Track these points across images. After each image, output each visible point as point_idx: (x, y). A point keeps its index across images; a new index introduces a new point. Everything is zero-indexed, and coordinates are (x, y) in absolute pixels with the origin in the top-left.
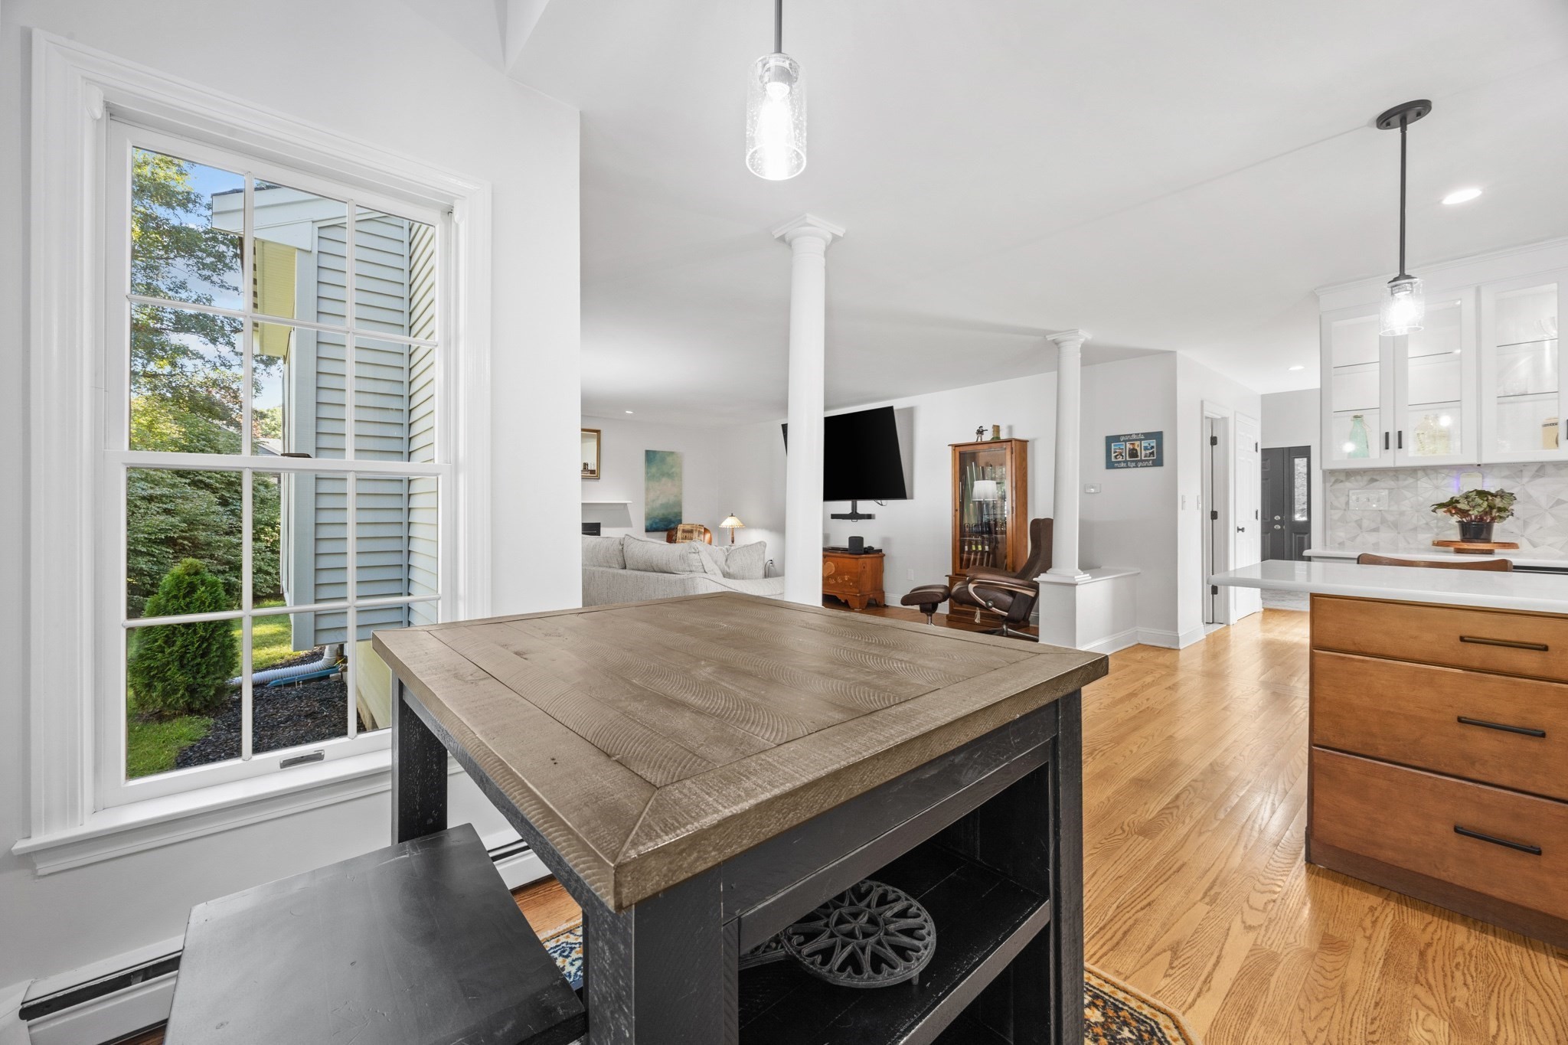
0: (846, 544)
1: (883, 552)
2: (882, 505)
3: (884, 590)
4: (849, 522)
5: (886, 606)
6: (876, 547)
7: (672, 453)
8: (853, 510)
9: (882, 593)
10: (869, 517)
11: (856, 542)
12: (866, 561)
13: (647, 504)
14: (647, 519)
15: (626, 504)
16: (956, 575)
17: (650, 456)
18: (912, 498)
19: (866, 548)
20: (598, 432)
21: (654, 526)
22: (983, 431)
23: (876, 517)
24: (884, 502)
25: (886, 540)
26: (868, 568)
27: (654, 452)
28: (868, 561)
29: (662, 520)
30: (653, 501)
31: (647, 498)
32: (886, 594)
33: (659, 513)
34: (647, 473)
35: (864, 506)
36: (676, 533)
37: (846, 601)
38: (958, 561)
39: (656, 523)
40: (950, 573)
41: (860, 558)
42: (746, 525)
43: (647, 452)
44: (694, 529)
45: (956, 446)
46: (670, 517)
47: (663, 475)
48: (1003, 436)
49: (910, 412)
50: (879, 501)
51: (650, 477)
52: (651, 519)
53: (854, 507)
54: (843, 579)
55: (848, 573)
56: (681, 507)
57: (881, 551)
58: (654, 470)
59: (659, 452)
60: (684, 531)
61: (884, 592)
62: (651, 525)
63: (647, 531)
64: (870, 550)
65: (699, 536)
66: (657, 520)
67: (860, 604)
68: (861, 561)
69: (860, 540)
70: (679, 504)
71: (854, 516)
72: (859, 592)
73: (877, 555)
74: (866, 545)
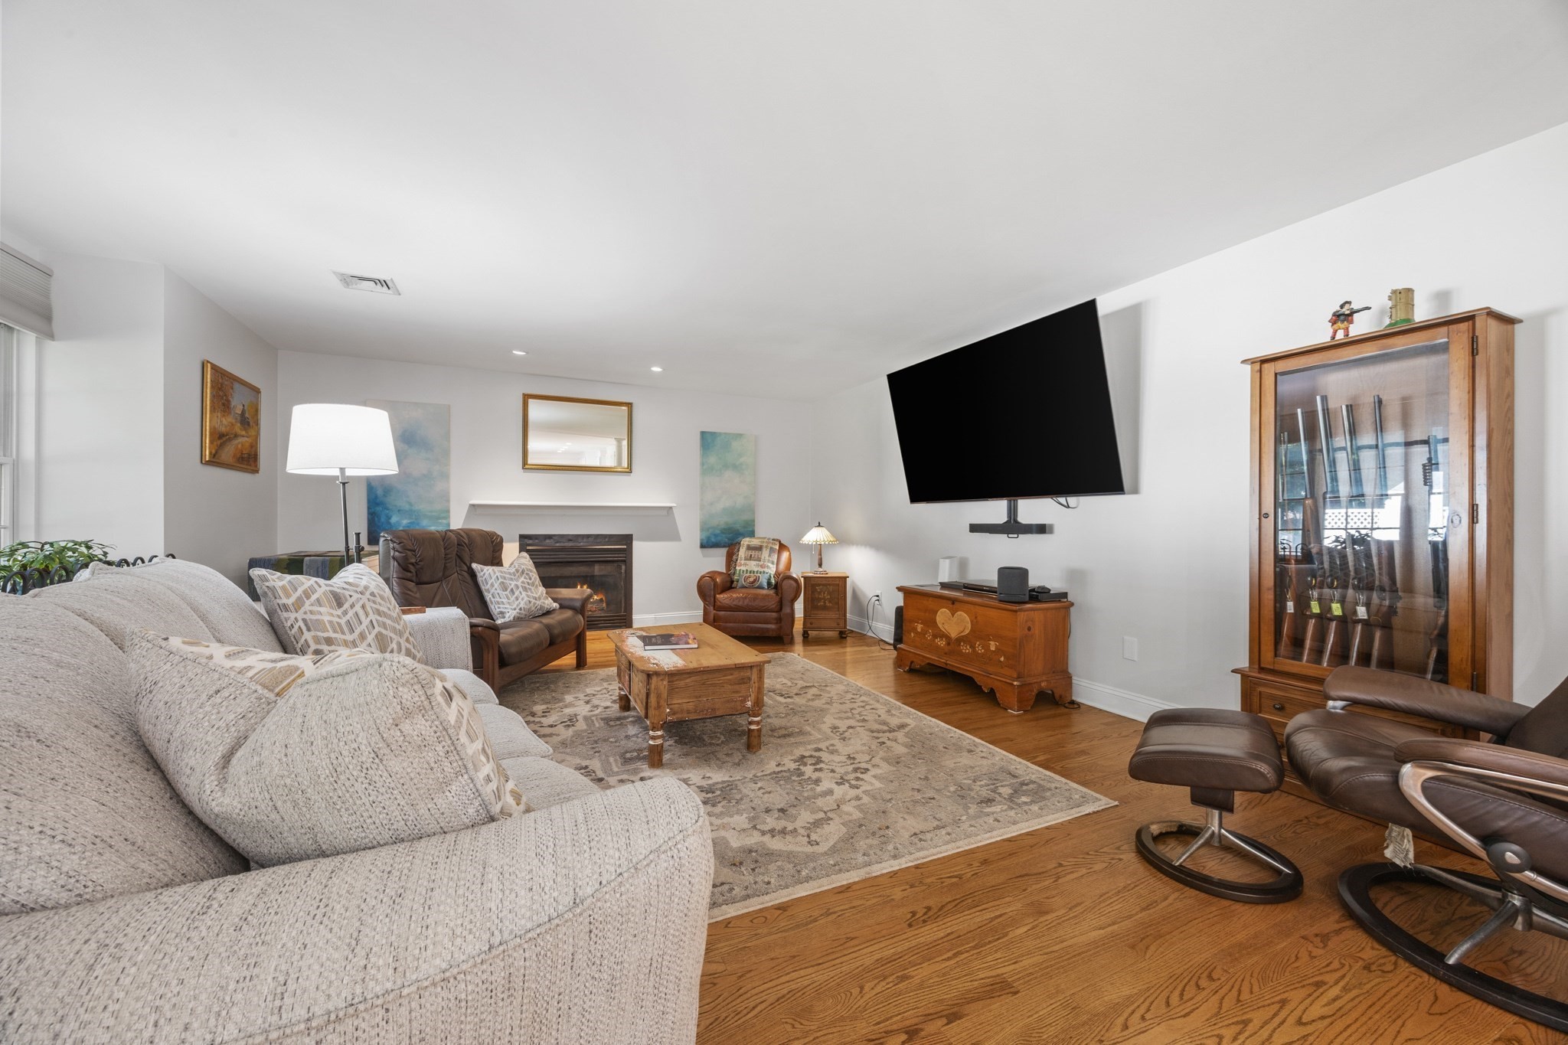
0: (991, 579)
1: (1070, 598)
2: (1068, 507)
3: (1071, 670)
4: (1002, 538)
5: (1074, 705)
6: (1055, 585)
7: (740, 435)
8: (1009, 516)
9: (1068, 678)
10: (1042, 529)
11: (1013, 576)
12: (1034, 614)
13: (702, 507)
14: (702, 530)
15: (671, 508)
16: (1262, 669)
17: (707, 440)
18: (1135, 491)
19: (1033, 590)
20: (629, 405)
21: (713, 540)
22: (1353, 312)
23: (1056, 529)
24: (1072, 500)
25: (1076, 575)
26: (1037, 631)
27: (713, 434)
28: (1038, 617)
29: (724, 531)
30: (711, 504)
31: (702, 500)
32: (1075, 680)
33: (721, 521)
34: (703, 464)
35: (1031, 509)
36: (738, 551)
37: (992, 690)
38: (1268, 639)
39: (716, 535)
40: (1244, 663)
41: (1020, 610)
42: (842, 540)
43: (703, 433)
44: (765, 544)
45: (1264, 361)
46: (738, 527)
47: (726, 466)
48: (1422, 313)
49: (1134, 315)
50: (1062, 500)
51: (706, 470)
52: (708, 530)
53: (1012, 512)
54: (987, 647)
55: (997, 637)
56: (754, 513)
57: (1065, 595)
58: (712, 460)
59: (720, 434)
60: (749, 548)
61: (1070, 678)
62: (708, 538)
63: (702, 546)
64: (1039, 595)
65: (770, 556)
66: (718, 532)
67: (1020, 701)
68: (1022, 616)
69: (1023, 573)
70: (751, 509)
71: (1013, 527)
72: (1018, 678)
73: (1058, 605)
74: (1034, 582)
